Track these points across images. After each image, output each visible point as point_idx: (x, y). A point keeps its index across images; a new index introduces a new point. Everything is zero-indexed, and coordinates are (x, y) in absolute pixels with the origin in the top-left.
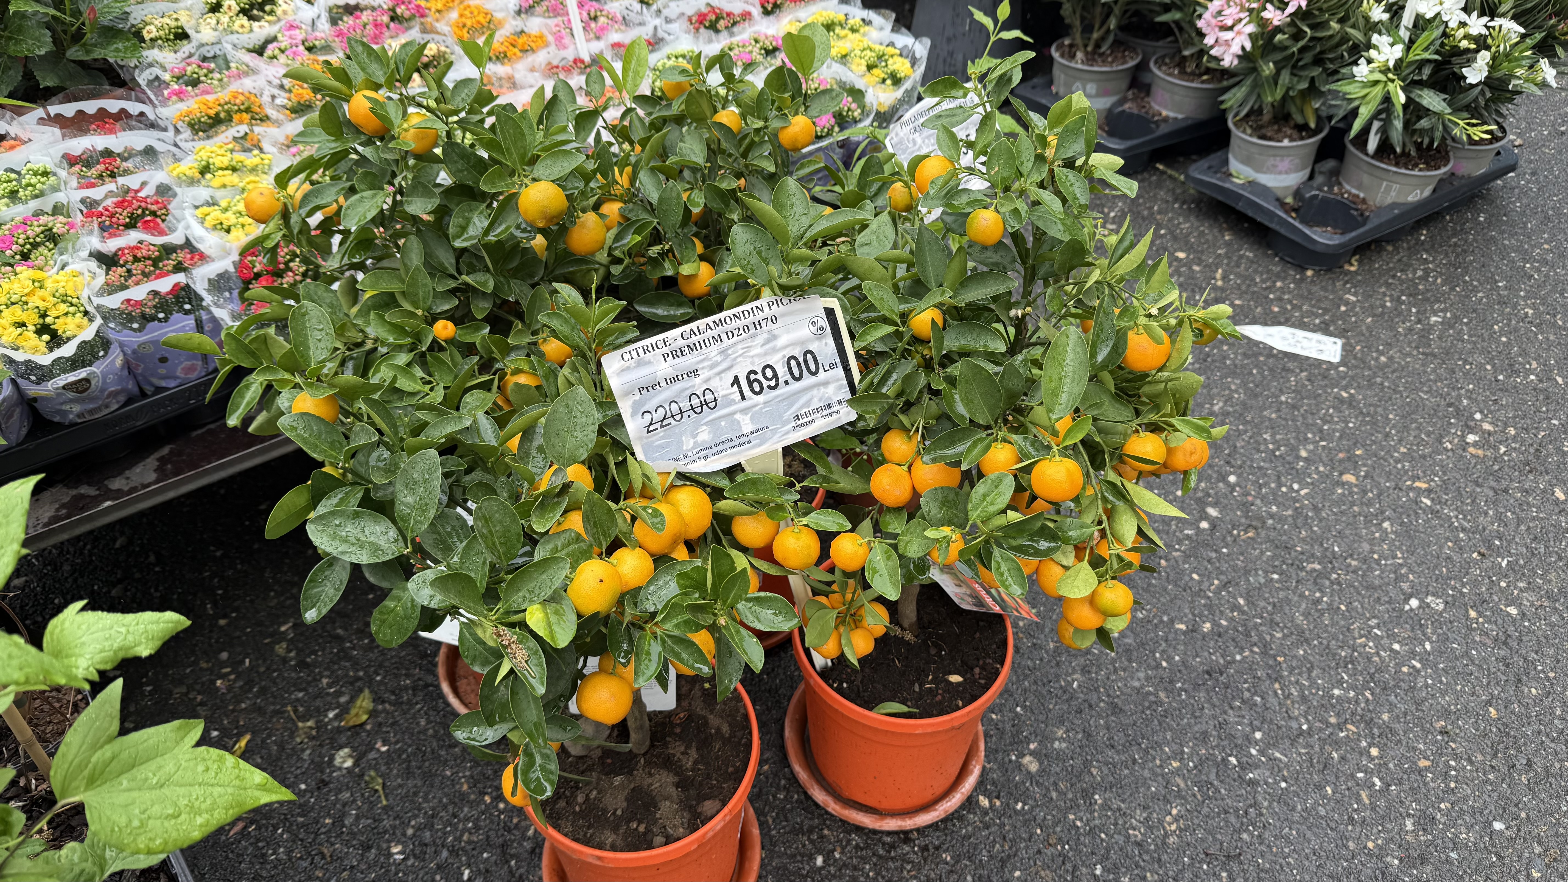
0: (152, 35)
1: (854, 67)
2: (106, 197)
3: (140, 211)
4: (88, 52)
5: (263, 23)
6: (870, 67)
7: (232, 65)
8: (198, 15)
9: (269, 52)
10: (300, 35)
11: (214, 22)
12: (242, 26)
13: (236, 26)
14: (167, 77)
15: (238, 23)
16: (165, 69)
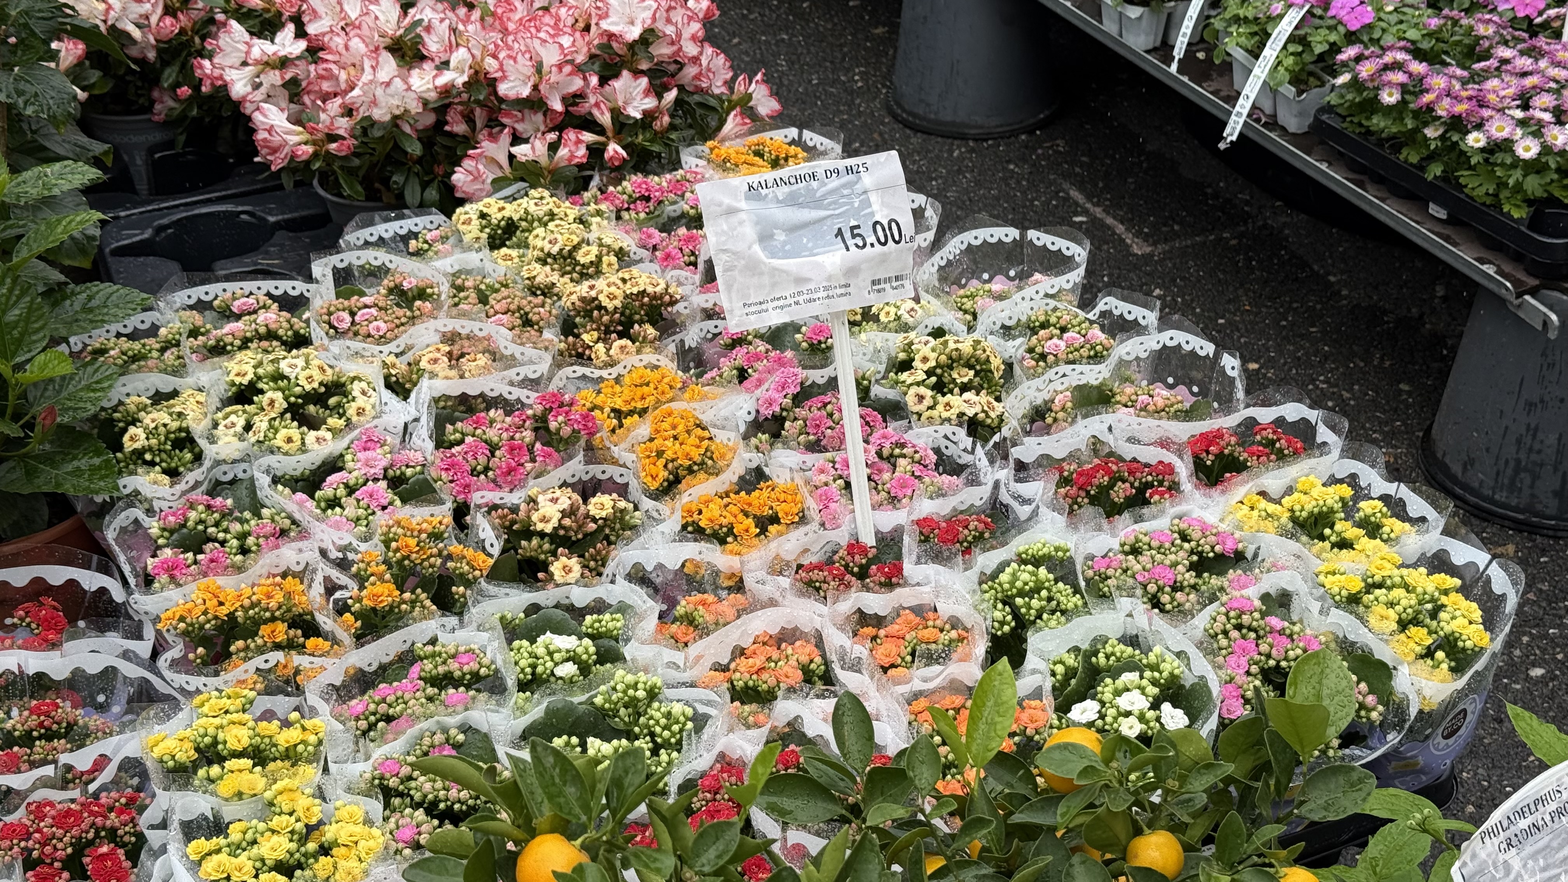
0: (138, 445)
1: (1373, 620)
2: (34, 788)
3: (91, 835)
4: (31, 474)
5: (323, 433)
6: (1403, 625)
7: (265, 512)
8: (215, 402)
9: (326, 491)
10: (380, 459)
11: (241, 422)
12: (289, 440)
13: (279, 441)
14: (154, 527)
15: (283, 433)
16: (150, 512)
